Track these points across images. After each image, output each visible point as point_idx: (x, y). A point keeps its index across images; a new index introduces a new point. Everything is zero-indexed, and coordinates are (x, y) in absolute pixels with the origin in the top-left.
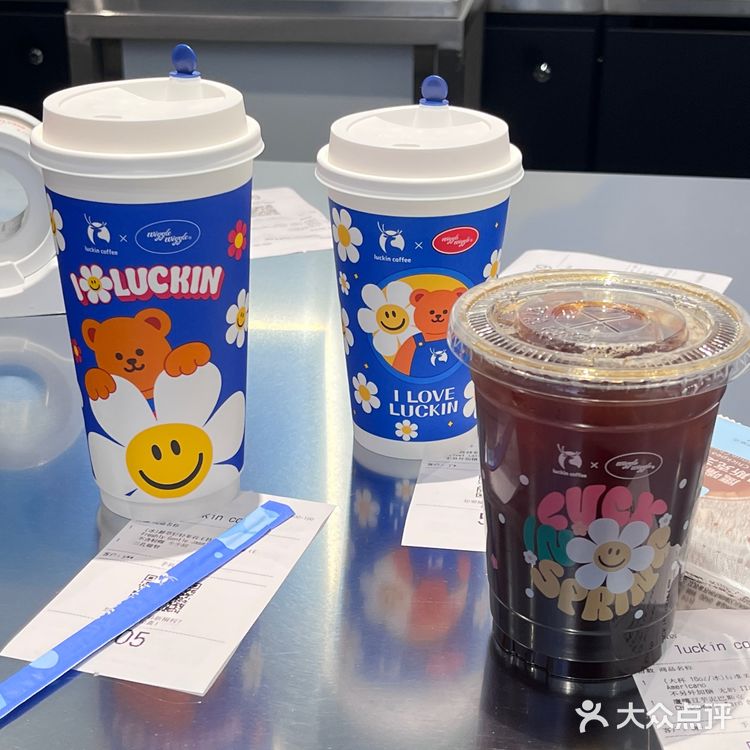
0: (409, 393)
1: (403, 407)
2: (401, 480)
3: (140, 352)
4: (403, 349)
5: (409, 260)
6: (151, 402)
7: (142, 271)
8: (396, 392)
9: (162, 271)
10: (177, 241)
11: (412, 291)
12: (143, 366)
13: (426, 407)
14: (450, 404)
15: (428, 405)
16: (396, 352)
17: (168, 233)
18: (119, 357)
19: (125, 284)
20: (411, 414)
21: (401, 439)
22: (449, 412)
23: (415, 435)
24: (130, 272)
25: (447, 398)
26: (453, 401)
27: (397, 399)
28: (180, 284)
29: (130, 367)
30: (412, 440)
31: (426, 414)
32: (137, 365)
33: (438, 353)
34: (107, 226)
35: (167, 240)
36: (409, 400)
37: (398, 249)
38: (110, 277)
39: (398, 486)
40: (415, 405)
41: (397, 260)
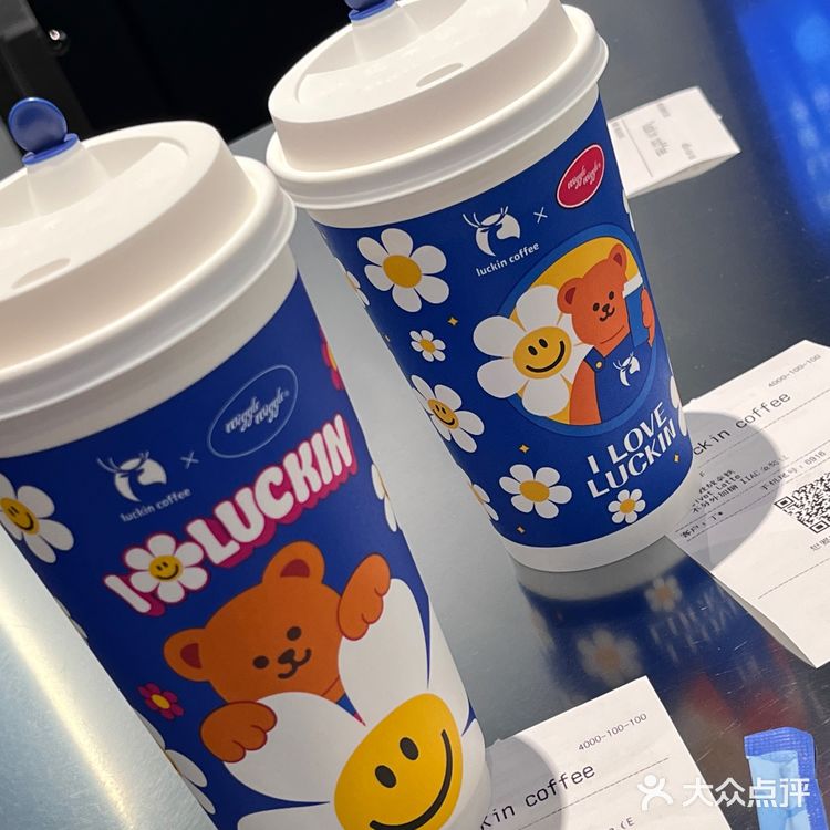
0: (611, 449)
1: (609, 475)
2: (649, 585)
3: (294, 633)
4: (576, 389)
5: (536, 247)
6: (344, 703)
7: (243, 497)
8: (591, 459)
9: (272, 475)
10: (271, 410)
11: (557, 292)
12: (308, 652)
13: (641, 455)
14: (666, 429)
15: (642, 450)
16: (567, 399)
17: (255, 406)
18: (261, 662)
19: (223, 536)
20: (625, 478)
21: (624, 524)
22: (669, 443)
23: (641, 506)
24: (224, 512)
25: (660, 424)
26: (666, 424)
27: (595, 470)
28: (306, 479)
29: (287, 667)
30: (641, 515)
31: (644, 466)
32: (298, 657)
33: (625, 364)
34: (151, 457)
35: (259, 418)
36: (615, 460)
37: (513, 238)
38: (191, 539)
39: (650, 595)
40: (625, 462)
41: (517, 257)
